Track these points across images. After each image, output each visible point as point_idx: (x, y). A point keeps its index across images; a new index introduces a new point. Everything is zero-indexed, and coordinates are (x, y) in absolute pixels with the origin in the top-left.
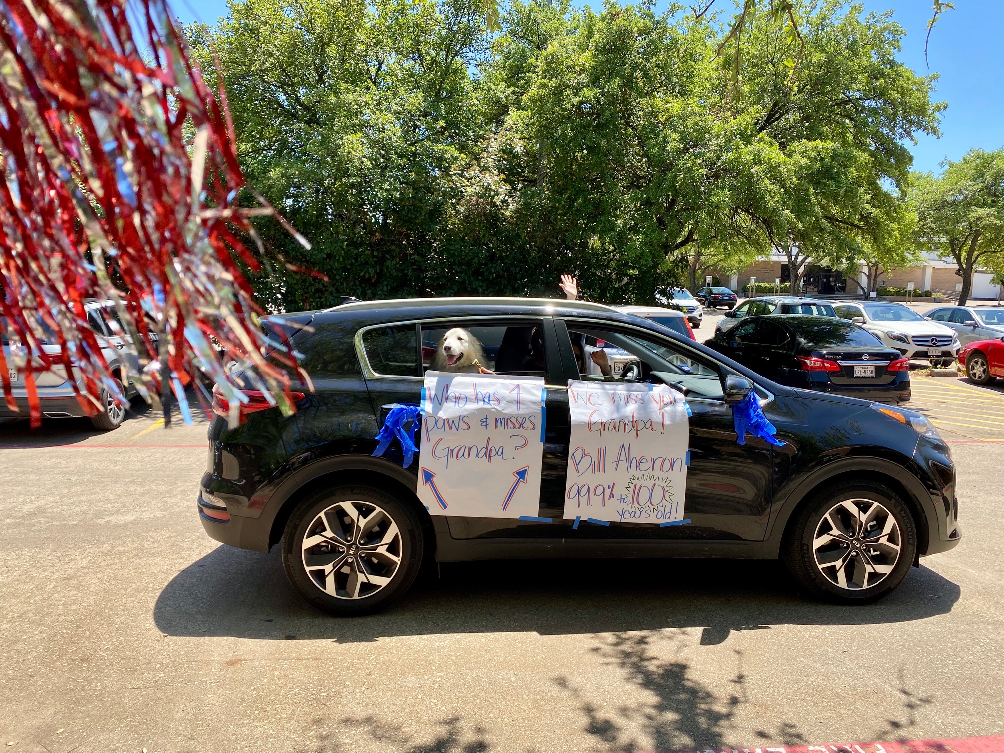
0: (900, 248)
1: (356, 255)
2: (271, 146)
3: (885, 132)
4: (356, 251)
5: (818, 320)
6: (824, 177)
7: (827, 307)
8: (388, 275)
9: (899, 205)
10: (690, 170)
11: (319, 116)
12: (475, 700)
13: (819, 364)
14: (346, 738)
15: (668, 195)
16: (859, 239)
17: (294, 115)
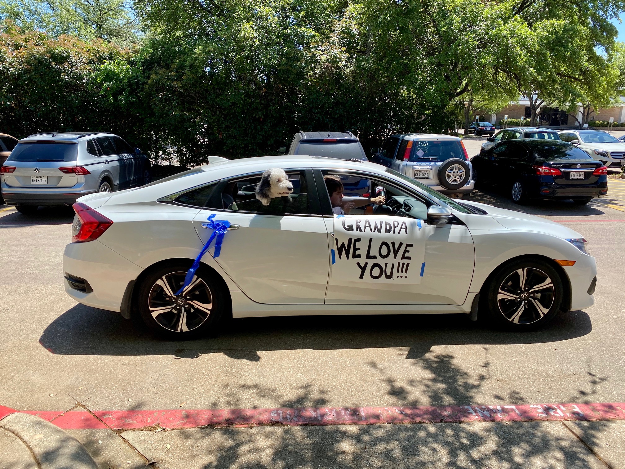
0: (606, 94)
1: (250, 103)
2: (195, 33)
3: (601, 14)
4: (250, 101)
5: (548, 142)
6: (557, 46)
7: (554, 134)
8: (271, 115)
9: (607, 64)
10: (467, 42)
11: (225, 12)
12: (325, 375)
13: (547, 171)
14: (247, 395)
15: (452, 60)
16: (579, 88)
17: (210, 12)
